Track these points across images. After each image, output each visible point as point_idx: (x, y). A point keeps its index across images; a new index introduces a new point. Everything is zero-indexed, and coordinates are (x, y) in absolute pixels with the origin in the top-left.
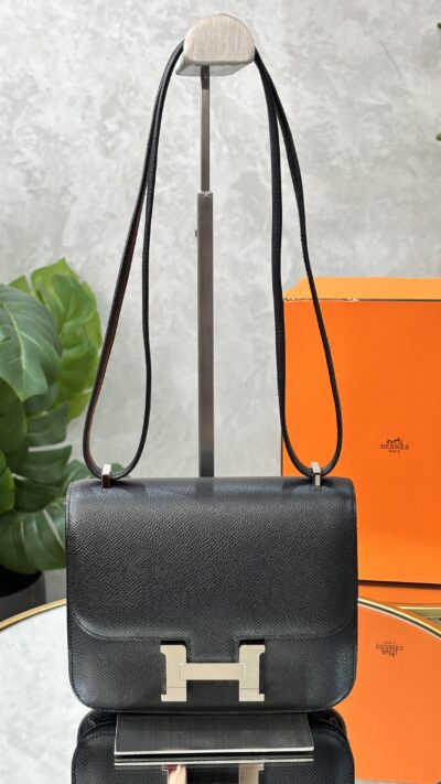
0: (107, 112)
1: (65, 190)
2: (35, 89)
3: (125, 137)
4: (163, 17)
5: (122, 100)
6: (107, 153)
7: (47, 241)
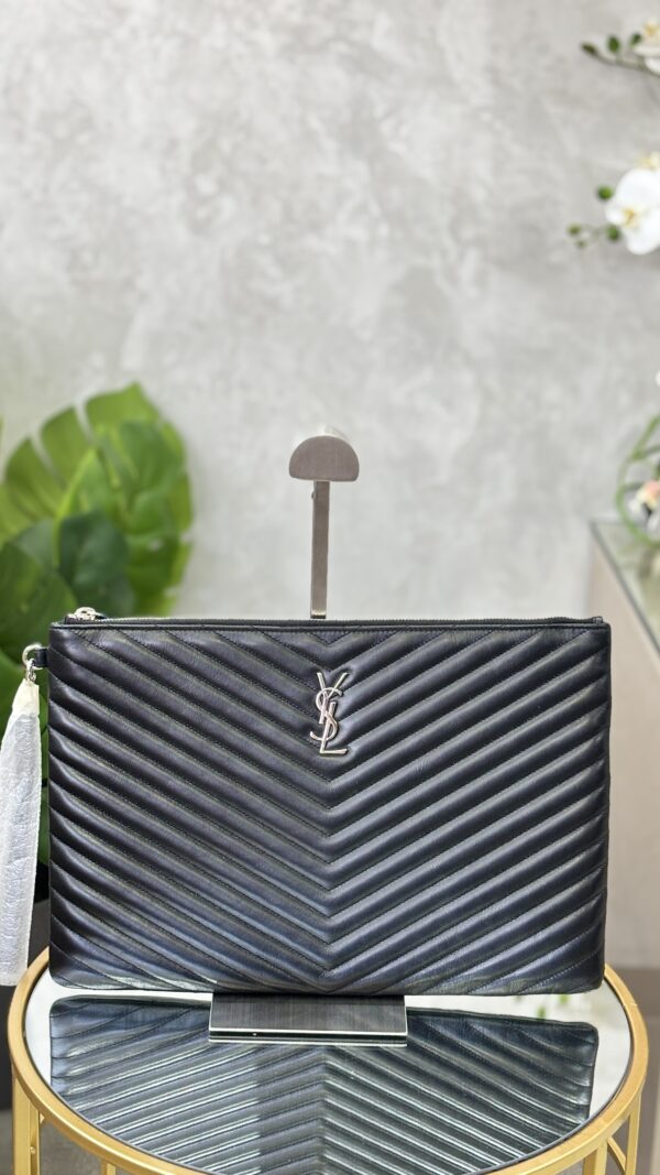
0: (200, 163)
1: (128, 284)
2: (88, 123)
3: (228, 206)
4: (296, 18)
5: (225, 145)
6: (199, 228)
7: (98, 360)
